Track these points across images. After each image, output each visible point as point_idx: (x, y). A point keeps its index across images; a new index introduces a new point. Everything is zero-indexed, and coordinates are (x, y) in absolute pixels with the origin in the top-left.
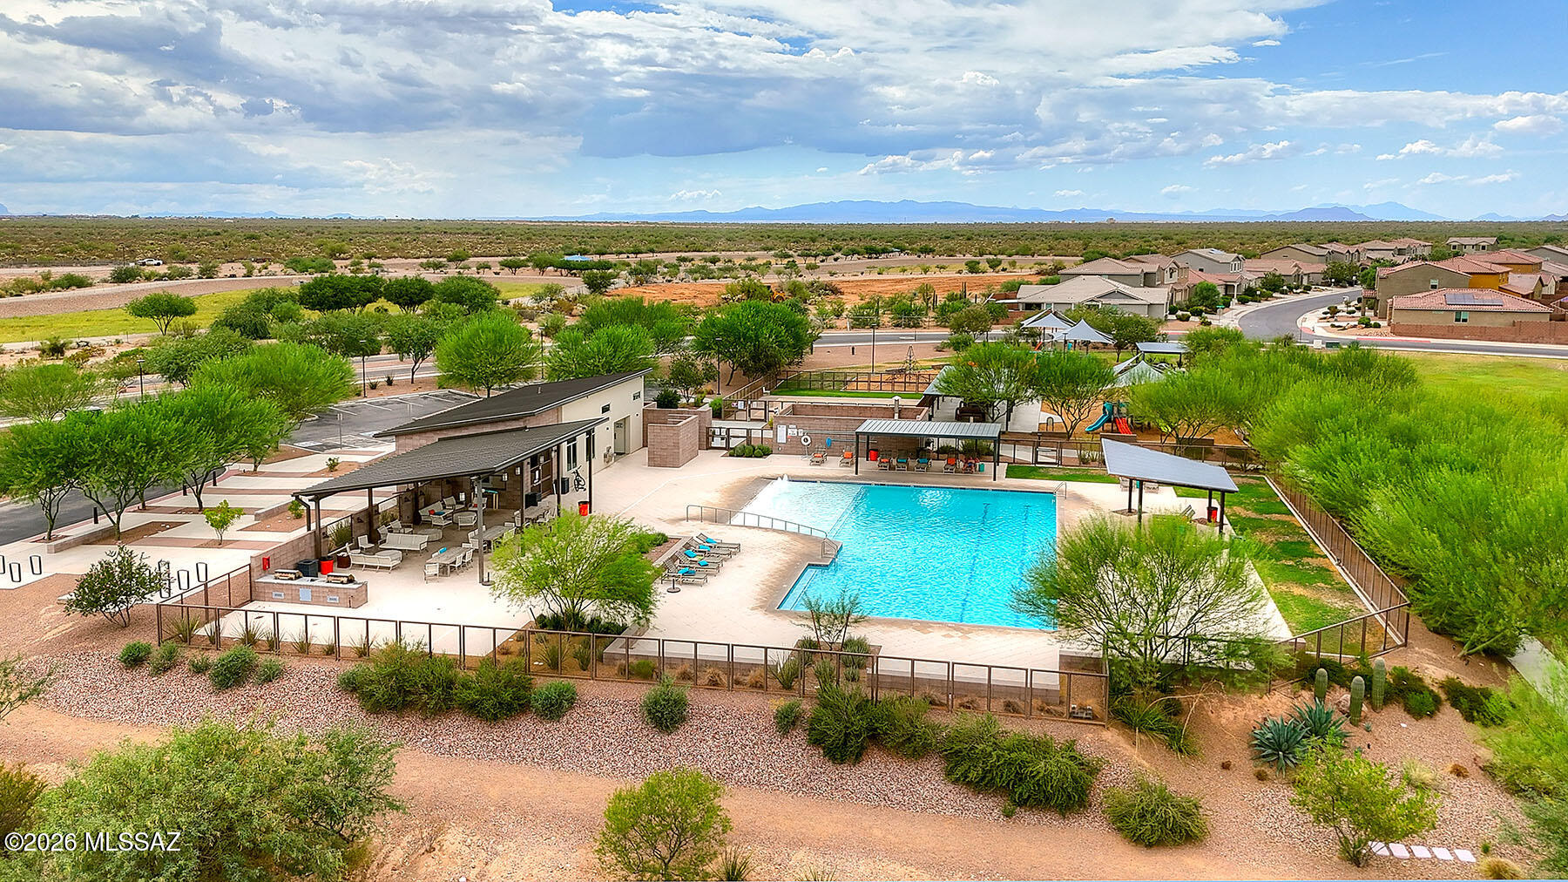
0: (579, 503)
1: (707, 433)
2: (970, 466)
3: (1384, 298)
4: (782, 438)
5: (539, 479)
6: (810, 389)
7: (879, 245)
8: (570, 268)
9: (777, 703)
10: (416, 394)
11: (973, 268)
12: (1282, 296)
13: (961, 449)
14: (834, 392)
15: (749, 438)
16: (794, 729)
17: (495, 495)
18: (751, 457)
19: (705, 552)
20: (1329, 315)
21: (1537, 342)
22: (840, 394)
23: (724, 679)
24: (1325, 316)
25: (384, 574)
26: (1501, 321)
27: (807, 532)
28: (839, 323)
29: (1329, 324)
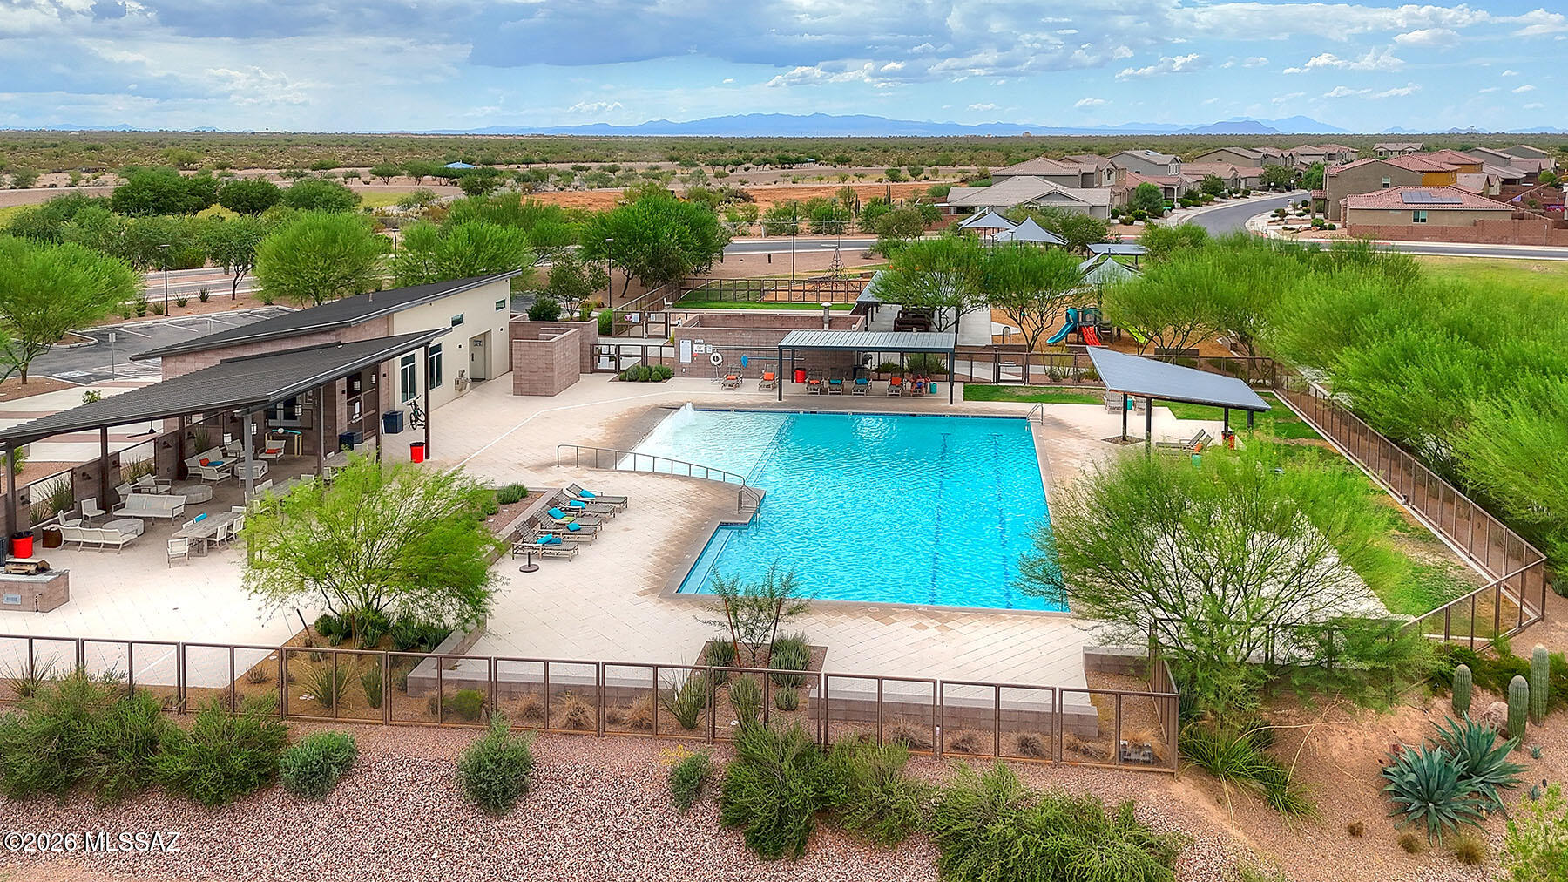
0: (411, 446)
1: (592, 351)
2: (920, 387)
3: (1335, 198)
4: (686, 357)
5: (360, 414)
6: (721, 301)
7: (792, 156)
8: (450, 176)
9: (673, 755)
10: (234, 312)
11: (894, 177)
12: (1223, 200)
13: (906, 366)
14: (749, 303)
15: (644, 356)
16: (699, 801)
17: (297, 435)
18: (647, 381)
19: (577, 511)
20: (1278, 218)
21: (1501, 243)
22: (756, 306)
23: (591, 713)
24: (1273, 219)
25: (110, 555)
26: (1460, 221)
27: (719, 477)
28: (752, 230)
29: (1281, 227)
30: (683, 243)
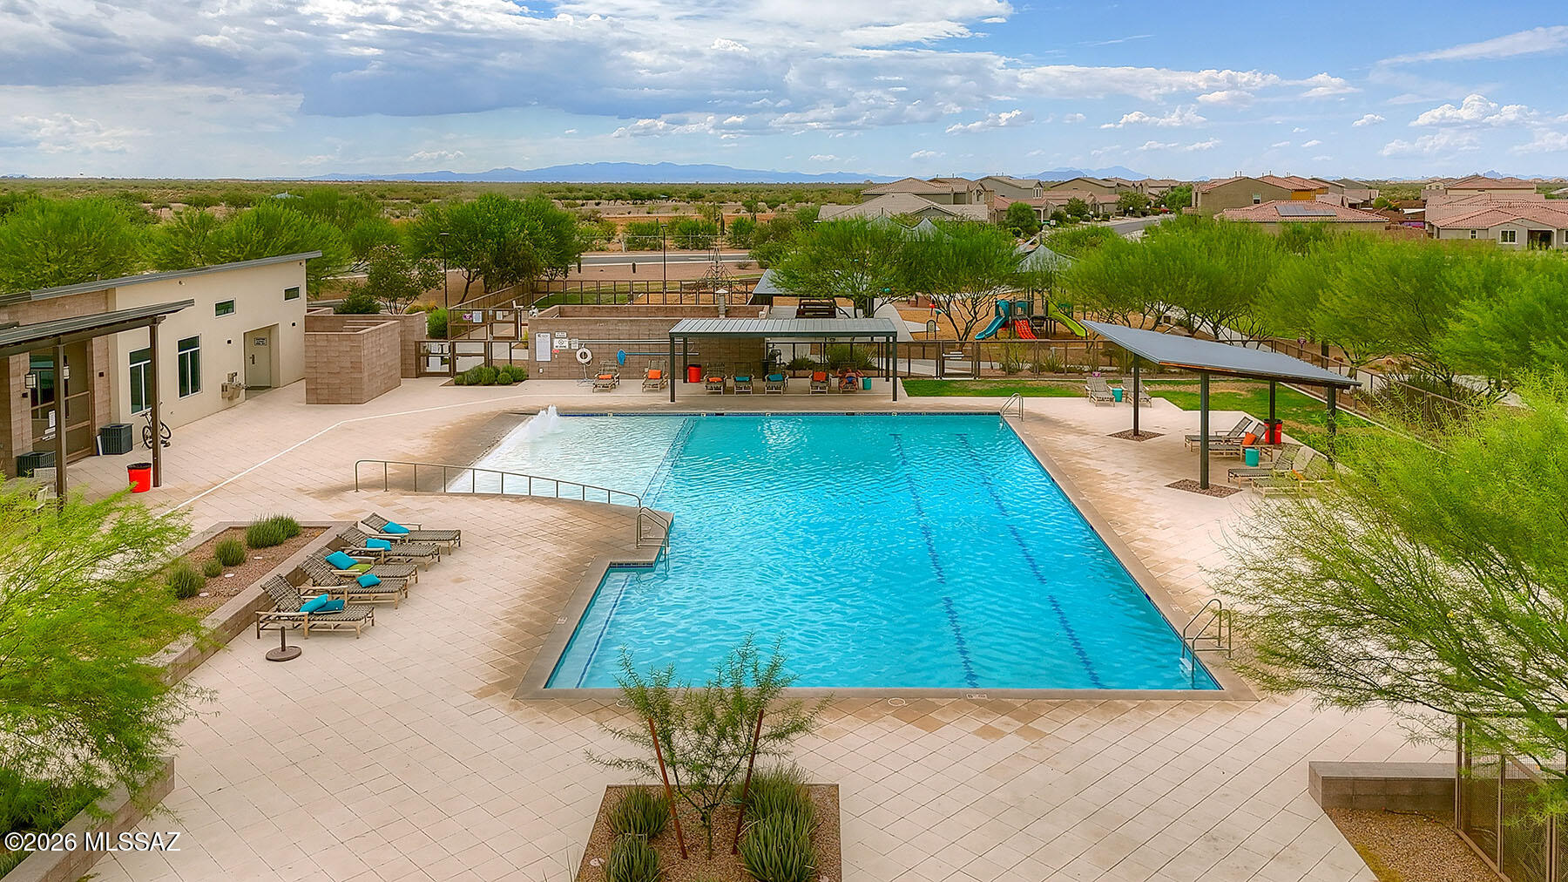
0: (133, 469)
1: (418, 351)
2: (850, 383)
4: (543, 354)
7: (644, 194)
12: (1085, 223)
15: (487, 354)
18: (492, 385)
28: (610, 246)
30: (535, 240)
